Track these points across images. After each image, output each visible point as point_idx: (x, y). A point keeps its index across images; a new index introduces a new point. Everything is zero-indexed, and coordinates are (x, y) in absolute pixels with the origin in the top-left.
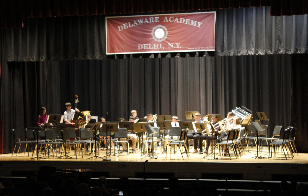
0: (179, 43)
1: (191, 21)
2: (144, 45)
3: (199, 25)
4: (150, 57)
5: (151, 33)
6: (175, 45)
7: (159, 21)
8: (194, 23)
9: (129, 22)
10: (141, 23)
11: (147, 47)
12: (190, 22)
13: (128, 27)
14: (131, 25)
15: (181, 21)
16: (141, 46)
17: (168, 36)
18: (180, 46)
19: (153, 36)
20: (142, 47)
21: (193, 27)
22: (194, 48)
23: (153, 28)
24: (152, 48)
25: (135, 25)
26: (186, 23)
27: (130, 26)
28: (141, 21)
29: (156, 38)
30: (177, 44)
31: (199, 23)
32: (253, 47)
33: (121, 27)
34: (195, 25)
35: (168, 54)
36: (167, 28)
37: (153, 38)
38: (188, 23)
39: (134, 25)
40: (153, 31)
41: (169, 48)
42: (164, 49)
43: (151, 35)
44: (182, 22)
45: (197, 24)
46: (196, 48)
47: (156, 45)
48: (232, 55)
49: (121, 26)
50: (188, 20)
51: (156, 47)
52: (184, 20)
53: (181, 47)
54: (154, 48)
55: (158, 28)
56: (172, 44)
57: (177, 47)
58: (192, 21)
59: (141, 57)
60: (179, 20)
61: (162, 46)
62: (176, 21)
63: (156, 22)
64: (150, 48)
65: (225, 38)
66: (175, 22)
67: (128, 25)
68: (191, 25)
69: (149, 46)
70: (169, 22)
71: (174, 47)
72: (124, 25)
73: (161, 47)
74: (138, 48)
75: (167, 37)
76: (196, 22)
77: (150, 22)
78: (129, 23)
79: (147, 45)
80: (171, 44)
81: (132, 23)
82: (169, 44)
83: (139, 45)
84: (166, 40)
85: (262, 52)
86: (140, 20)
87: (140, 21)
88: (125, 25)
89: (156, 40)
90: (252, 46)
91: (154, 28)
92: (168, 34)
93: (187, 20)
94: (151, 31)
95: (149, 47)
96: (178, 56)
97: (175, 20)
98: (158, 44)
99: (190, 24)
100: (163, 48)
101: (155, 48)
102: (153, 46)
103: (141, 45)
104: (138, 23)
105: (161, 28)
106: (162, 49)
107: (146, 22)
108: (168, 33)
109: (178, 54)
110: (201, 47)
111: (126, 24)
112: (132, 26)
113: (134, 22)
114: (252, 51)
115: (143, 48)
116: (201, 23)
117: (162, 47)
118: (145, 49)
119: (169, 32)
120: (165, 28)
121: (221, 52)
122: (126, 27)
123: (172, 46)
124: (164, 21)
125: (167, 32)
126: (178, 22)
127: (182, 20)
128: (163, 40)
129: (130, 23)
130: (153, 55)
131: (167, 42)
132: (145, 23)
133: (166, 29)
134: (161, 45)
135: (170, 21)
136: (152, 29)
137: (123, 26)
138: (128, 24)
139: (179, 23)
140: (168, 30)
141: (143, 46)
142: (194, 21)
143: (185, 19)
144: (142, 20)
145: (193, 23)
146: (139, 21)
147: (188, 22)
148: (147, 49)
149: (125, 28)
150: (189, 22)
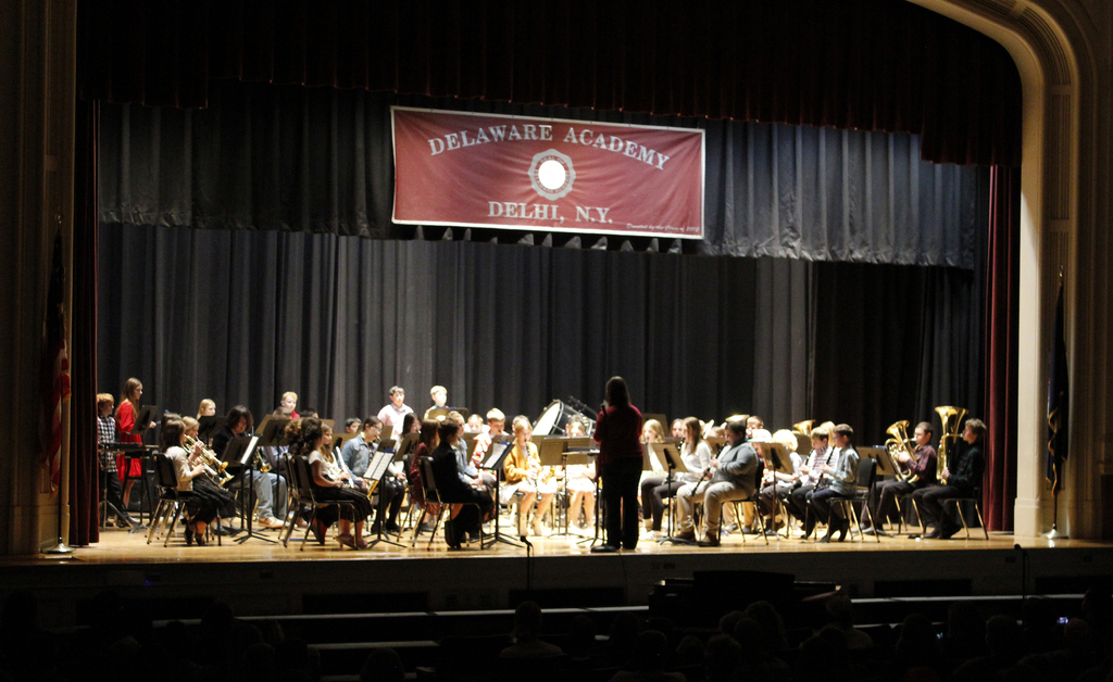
0: (607, 209)
1: (639, 148)
2: (508, 204)
3: (661, 162)
4: (523, 241)
5: (527, 170)
6: (594, 213)
7: (550, 139)
8: (647, 156)
9: (464, 129)
10: (499, 138)
11: (515, 210)
12: (637, 151)
13: (459, 146)
14: (469, 142)
15: (612, 146)
16: (496, 207)
17: (577, 183)
18: (607, 218)
19: (532, 179)
20: (501, 211)
21: (642, 164)
22: (645, 227)
23: (533, 155)
24: (530, 216)
25: (482, 140)
26: (627, 153)
27: (466, 144)
28: (499, 132)
29: (543, 188)
30: (599, 209)
31: (660, 155)
32: (795, 239)
33: (437, 143)
34: (650, 162)
35: (576, 238)
36: (574, 161)
37: (534, 186)
38: (630, 153)
39: (478, 142)
40: (534, 164)
41: (578, 220)
42: (565, 221)
43: (527, 176)
44: (616, 148)
45: (656, 161)
46: (651, 227)
47: (541, 208)
48: (743, 255)
49: (440, 141)
50: (632, 145)
51: (541, 215)
52: (621, 145)
53: (610, 221)
54: (534, 215)
55: (547, 158)
56: (588, 208)
57: (599, 218)
58: (643, 149)
59: (495, 240)
60: (608, 143)
61: (559, 212)
62: (599, 145)
63: (543, 141)
64: (523, 216)
65: (730, 206)
66: (595, 145)
67: (460, 140)
68: (639, 158)
69: (519, 207)
70: (580, 143)
71: (593, 220)
72: (448, 137)
73: (554, 216)
74: (488, 211)
75: (574, 186)
76: (652, 151)
77: (527, 137)
78: (463, 134)
79: (515, 204)
80: (585, 211)
81: (472, 134)
82: (579, 209)
83: (492, 203)
84: (570, 195)
85: (811, 254)
86: (498, 128)
87: (495, 130)
88: (452, 137)
89: (541, 193)
90: (792, 234)
91: (537, 157)
92: (576, 180)
93: (629, 143)
94: (529, 166)
95: (519, 214)
96: (603, 244)
97: (597, 141)
98: (546, 207)
99: (637, 155)
100: (562, 218)
101: (537, 217)
102: (534, 209)
103: (499, 204)
104: (489, 135)
105: (556, 158)
106: (559, 221)
107: (514, 137)
108: (575, 177)
109: (601, 241)
110: (664, 225)
111: (455, 135)
112: (473, 143)
113: (477, 132)
114: (792, 248)
115: (504, 213)
116: (667, 158)
117: (558, 217)
118: (508, 215)
119: (579, 172)
120: (567, 159)
121: (709, 243)
122: (454, 145)
123: (586, 216)
124: (566, 140)
125: (573, 173)
126: (604, 147)
127: (617, 142)
128: (563, 194)
129: (467, 135)
130: (532, 236)
131: (571, 201)
132: (510, 138)
133: (570, 165)
134: (554, 208)
135: (582, 141)
136: (531, 160)
137: (445, 140)
138: (460, 135)
139: (607, 152)
140: (576, 168)
141: (504, 207)
142: (648, 150)
143: (624, 141)
144: (501, 129)
145: (645, 156)
146: (492, 131)
147: (632, 149)
148: (516, 216)
149: (451, 147)
150: (635, 150)
